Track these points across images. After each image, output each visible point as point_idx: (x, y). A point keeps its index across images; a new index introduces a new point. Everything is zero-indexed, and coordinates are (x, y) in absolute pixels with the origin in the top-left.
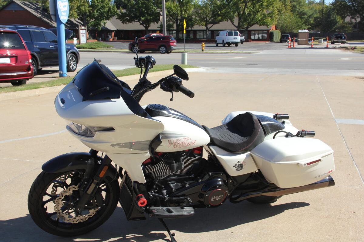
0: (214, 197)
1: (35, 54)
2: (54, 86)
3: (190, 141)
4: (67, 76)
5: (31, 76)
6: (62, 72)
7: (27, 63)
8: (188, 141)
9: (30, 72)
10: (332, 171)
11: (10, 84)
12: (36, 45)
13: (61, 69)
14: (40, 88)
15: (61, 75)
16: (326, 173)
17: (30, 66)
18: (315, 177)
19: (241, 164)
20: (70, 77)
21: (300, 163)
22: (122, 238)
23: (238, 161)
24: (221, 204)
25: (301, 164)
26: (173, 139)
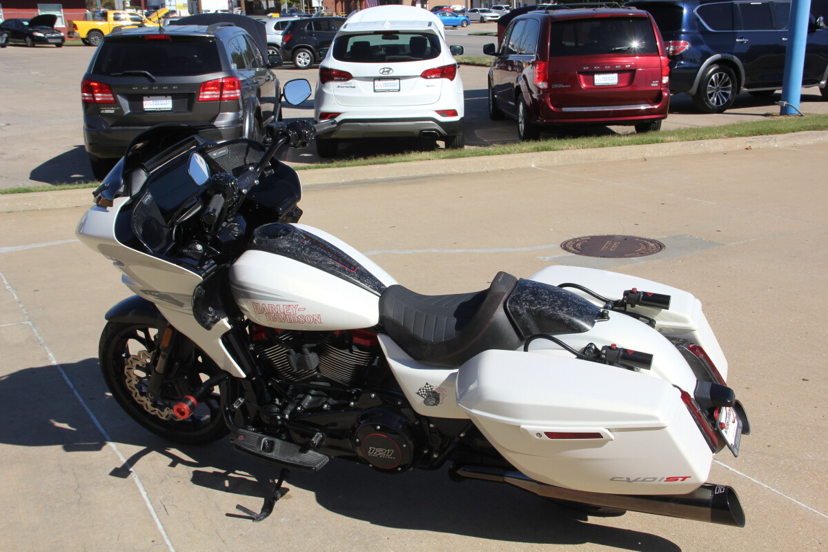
0: (372, 449)
1: (736, 59)
2: (701, 139)
3: (304, 313)
4: (797, 113)
5: (663, 113)
6: (785, 103)
7: (655, 84)
8: (299, 313)
9: (656, 107)
10: (684, 478)
12: (741, 38)
13: (785, 96)
14: (662, 142)
15: (784, 111)
16: (655, 479)
17: (661, 92)
18: (612, 479)
19: (434, 392)
20: (802, 116)
21: (522, 426)
22: (223, 471)
23: (427, 384)
25: (525, 430)
26: (261, 302)
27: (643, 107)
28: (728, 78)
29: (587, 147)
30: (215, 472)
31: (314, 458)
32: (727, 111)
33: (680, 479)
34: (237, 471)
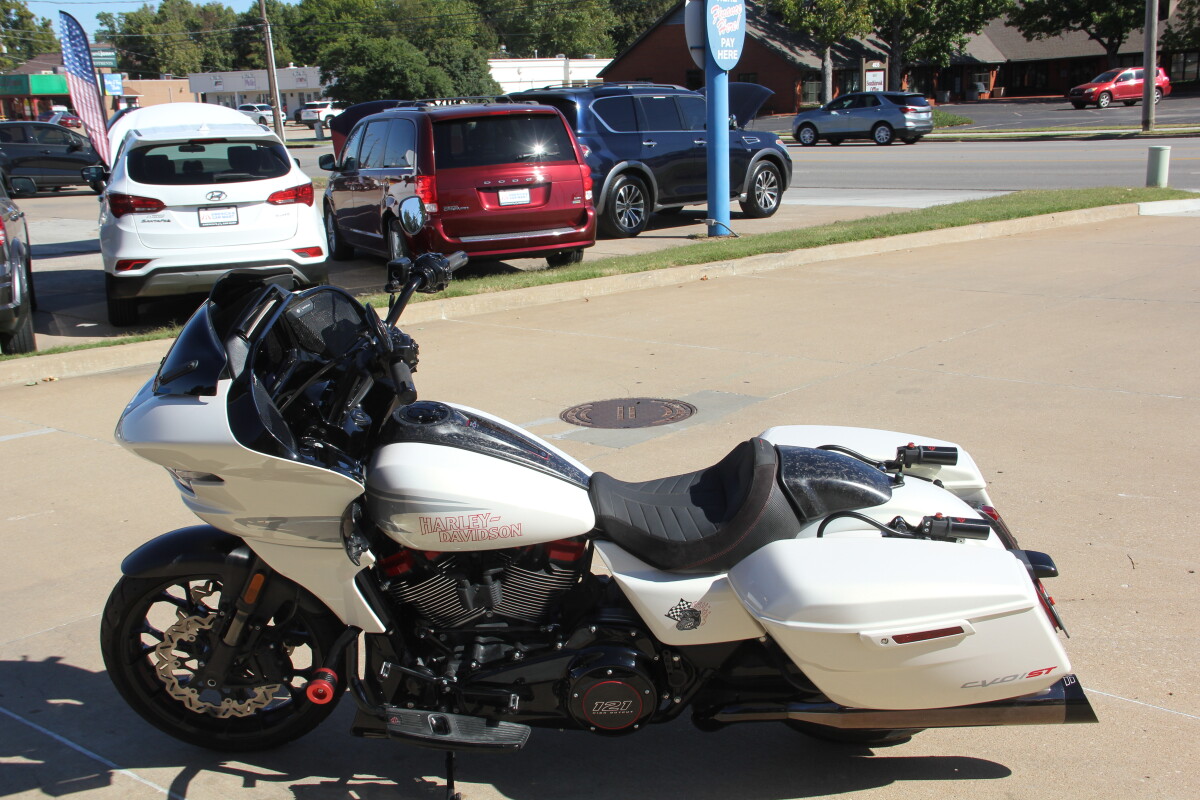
0: (600, 705)
1: (645, 167)
2: (646, 269)
3: (498, 524)
4: (728, 233)
5: (589, 240)
6: (714, 221)
7: (577, 201)
8: (491, 525)
9: (583, 230)
10: (1050, 670)
11: (543, 262)
12: (649, 141)
13: (712, 212)
14: (601, 276)
15: (713, 232)
16: (1016, 676)
17: (585, 212)
18: (964, 686)
19: (693, 611)
20: (736, 236)
21: (862, 633)
22: (336, 780)
23: (682, 600)
24: (631, 729)
25: (867, 638)
26: (433, 515)
27: (556, 233)
28: (639, 191)
29: (509, 288)
30: (322, 783)
31: (510, 731)
32: (642, 234)
33: (1044, 672)
34: (355, 776)
